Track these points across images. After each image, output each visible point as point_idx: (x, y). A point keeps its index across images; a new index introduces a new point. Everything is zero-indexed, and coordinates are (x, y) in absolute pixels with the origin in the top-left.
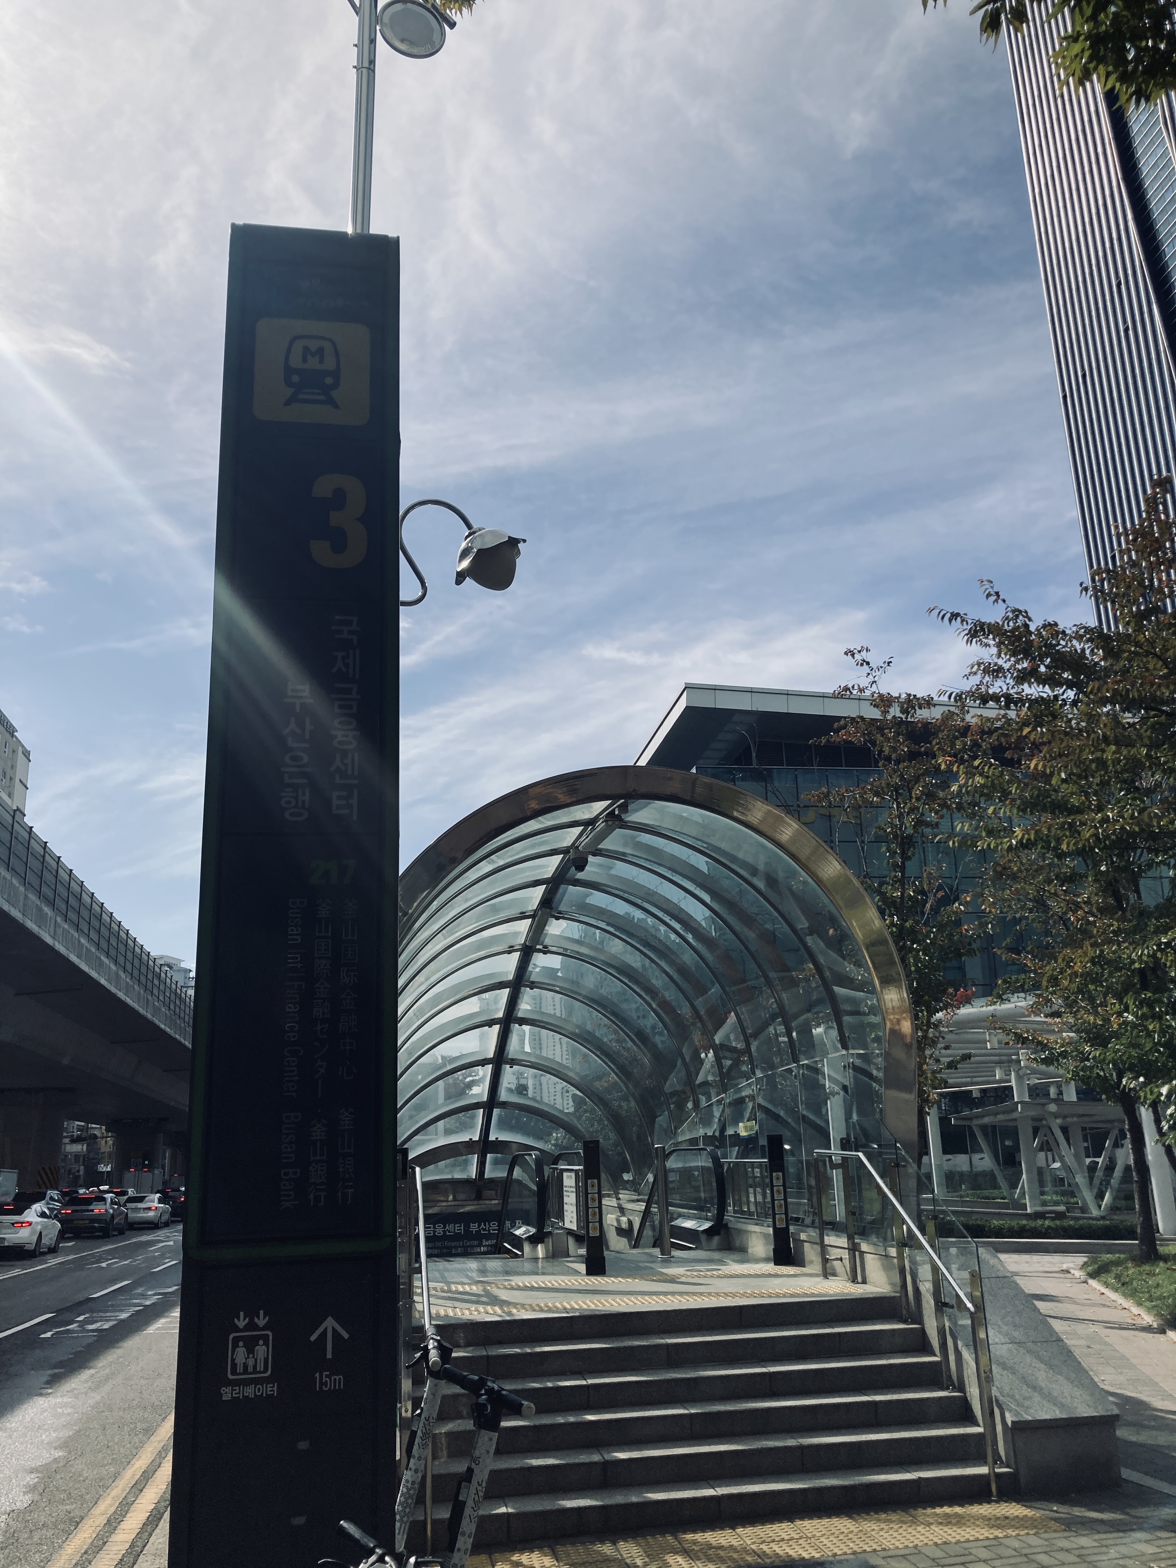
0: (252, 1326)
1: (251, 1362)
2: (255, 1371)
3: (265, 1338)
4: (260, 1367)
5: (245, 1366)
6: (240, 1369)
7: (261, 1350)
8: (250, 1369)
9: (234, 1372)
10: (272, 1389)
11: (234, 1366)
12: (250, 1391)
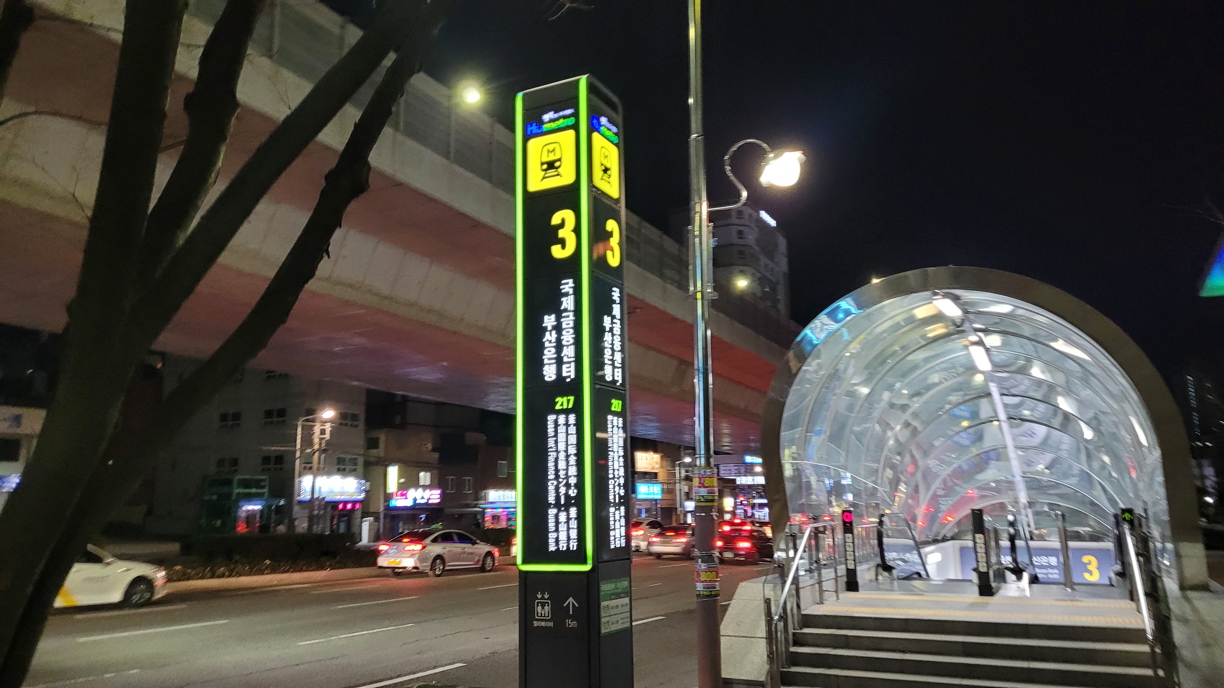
0: (543, 598)
1: (543, 612)
2: (545, 617)
3: (548, 603)
4: (547, 615)
5: (541, 614)
6: (539, 615)
7: (546, 608)
8: (543, 615)
9: (538, 616)
10: (551, 624)
11: (537, 613)
12: (543, 624)
